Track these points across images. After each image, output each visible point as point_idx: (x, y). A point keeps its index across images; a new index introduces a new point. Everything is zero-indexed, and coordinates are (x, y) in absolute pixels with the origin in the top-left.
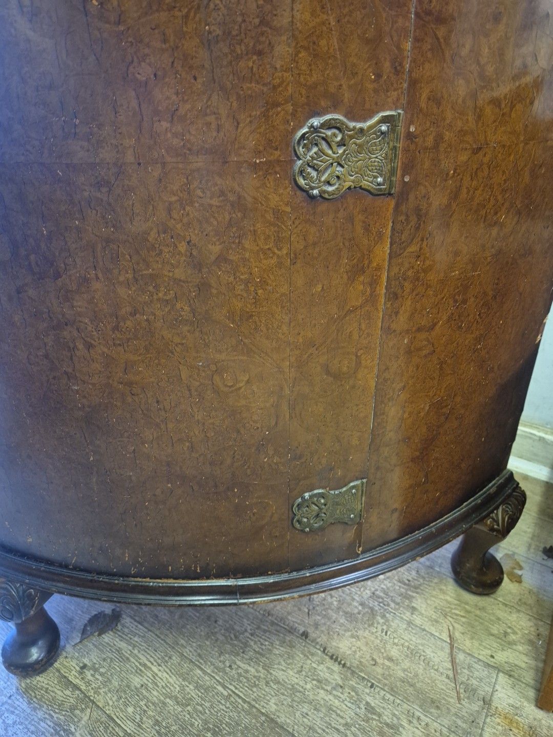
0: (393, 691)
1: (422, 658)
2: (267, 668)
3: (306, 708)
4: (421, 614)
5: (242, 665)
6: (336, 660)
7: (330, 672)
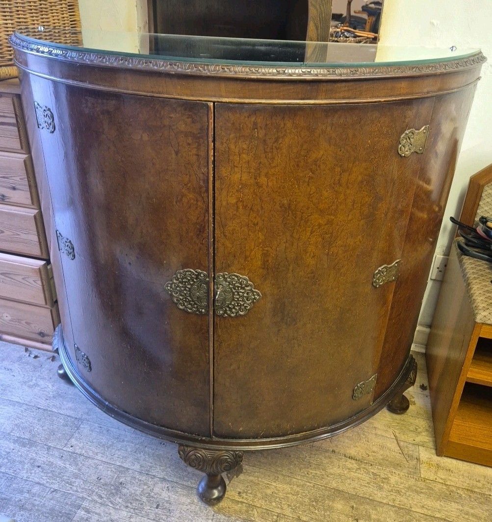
0: (380, 464)
1: (387, 448)
2: (324, 470)
3: (348, 481)
4: (379, 429)
5: (312, 472)
6: (352, 458)
7: (351, 464)
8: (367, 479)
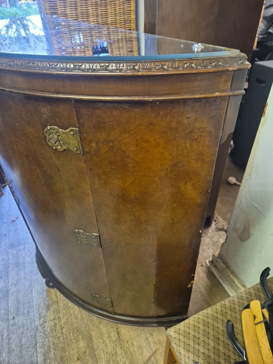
0: (126, 353)
1: (142, 351)
2: (100, 323)
3: (101, 341)
4: (153, 338)
6: (118, 334)
7: (114, 335)
8: (110, 350)
